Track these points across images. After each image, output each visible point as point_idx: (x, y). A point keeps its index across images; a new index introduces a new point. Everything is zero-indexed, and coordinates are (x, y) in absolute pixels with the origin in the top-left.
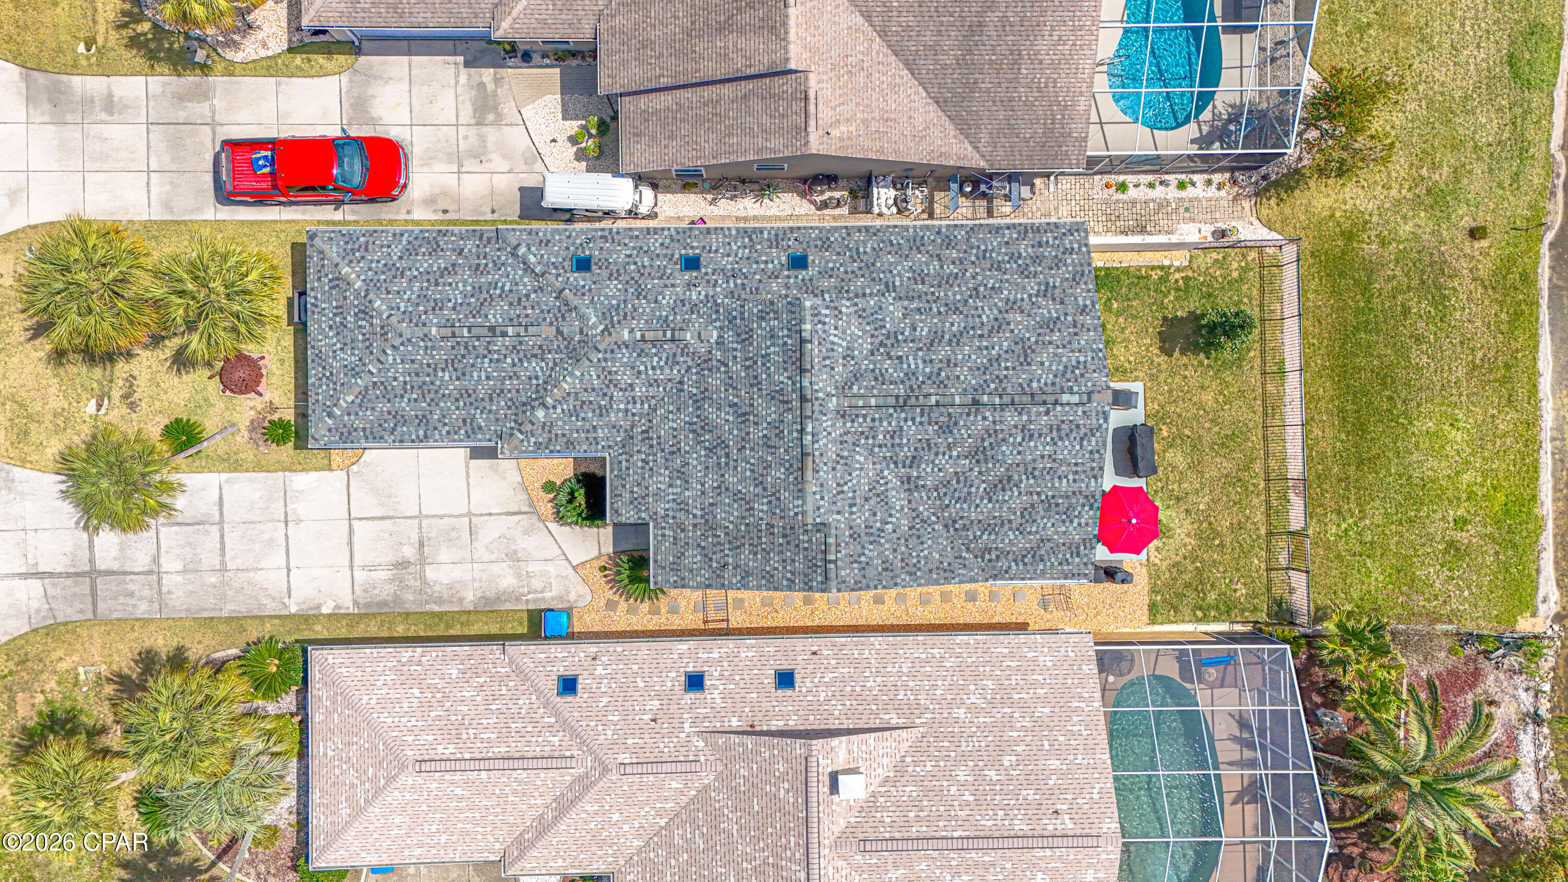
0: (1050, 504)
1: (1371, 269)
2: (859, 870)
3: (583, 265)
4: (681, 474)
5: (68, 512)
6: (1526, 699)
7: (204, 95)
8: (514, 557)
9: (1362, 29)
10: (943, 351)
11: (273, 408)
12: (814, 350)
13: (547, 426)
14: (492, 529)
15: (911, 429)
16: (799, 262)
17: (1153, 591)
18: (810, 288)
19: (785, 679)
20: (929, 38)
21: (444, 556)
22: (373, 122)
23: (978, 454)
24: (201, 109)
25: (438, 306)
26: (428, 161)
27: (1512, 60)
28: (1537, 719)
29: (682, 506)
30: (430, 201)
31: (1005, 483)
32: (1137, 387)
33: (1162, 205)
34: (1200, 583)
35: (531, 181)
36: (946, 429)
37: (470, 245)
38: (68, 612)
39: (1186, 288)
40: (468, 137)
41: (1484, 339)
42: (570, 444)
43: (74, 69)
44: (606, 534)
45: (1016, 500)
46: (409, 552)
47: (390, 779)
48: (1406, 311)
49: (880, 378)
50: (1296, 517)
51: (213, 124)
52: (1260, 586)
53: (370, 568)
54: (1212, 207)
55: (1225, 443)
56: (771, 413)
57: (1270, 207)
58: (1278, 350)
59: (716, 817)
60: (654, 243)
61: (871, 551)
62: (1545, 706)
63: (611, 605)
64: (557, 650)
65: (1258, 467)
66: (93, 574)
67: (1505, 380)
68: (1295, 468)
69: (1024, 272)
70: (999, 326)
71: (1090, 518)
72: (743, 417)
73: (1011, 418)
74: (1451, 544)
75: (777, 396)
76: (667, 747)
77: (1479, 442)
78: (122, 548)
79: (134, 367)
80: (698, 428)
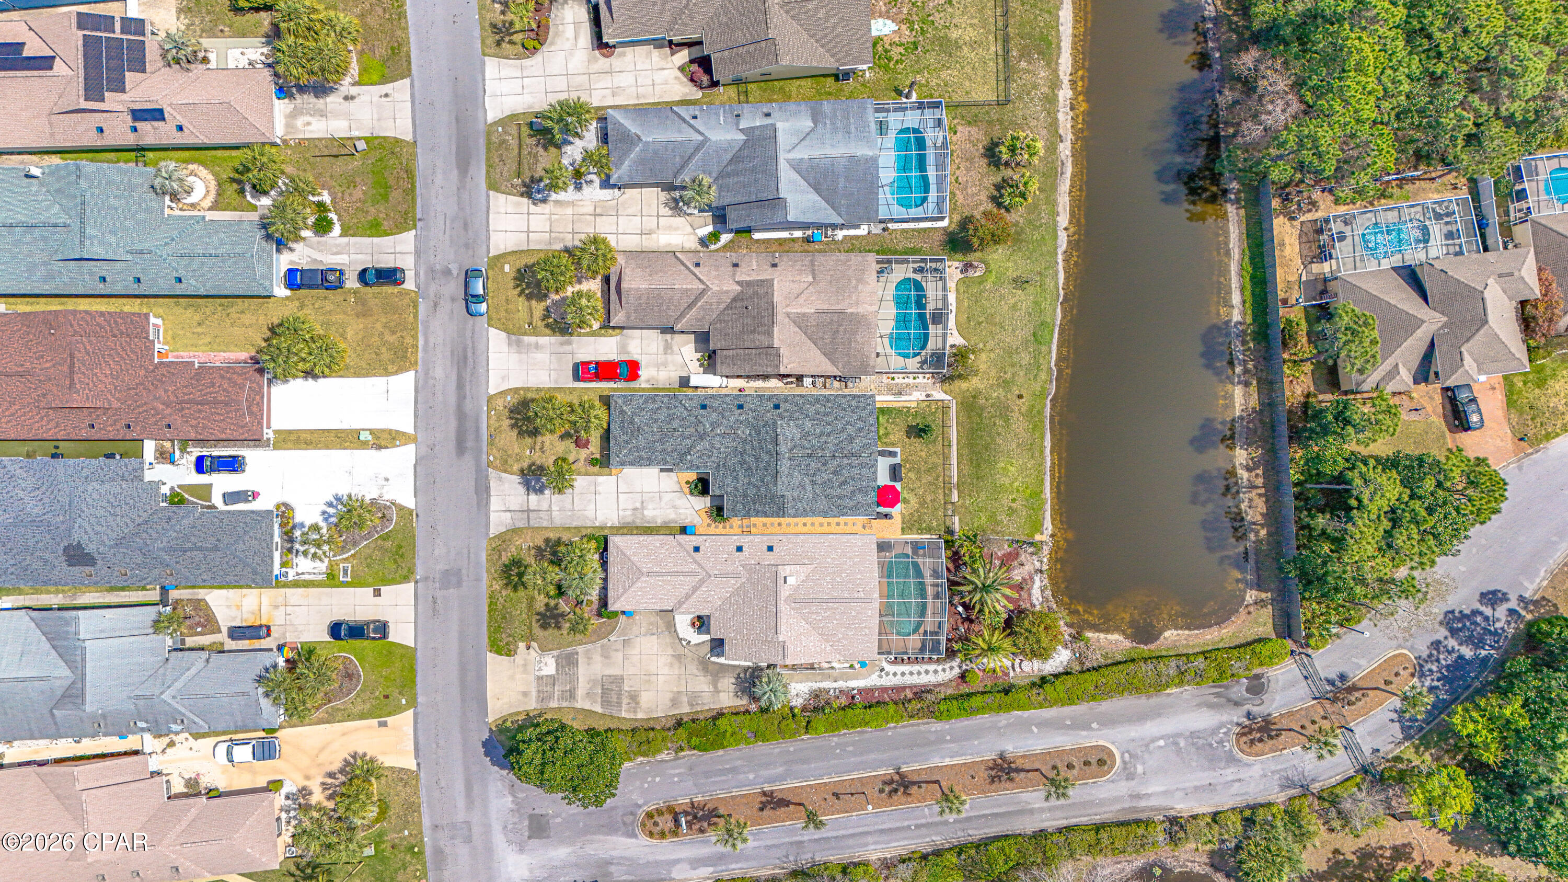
0: (860, 490)
1: (982, 409)
2: (793, 609)
3: (704, 407)
4: (736, 478)
5: (522, 490)
6: (1038, 565)
7: (570, 343)
8: (675, 507)
9: (980, 323)
10: (824, 438)
11: (592, 454)
12: (781, 438)
13: (691, 461)
14: (667, 497)
15: (813, 464)
16: (777, 407)
17: (903, 523)
18: (781, 417)
19: (770, 549)
20: (820, 335)
21: (650, 506)
22: (628, 353)
23: (835, 473)
24: (567, 348)
25: (656, 421)
26: (647, 366)
27: (1034, 335)
28: (1041, 571)
29: (736, 489)
30: (648, 381)
31: (844, 483)
32: (898, 450)
33: (908, 385)
34: (920, 520)
35: (684, 374)
36: (824, 464)
37: (665, 400)
38: (520, 524)
39: (916, 415)
40: (661, 358)
41: (1022, 433)
42: (698, 468)
43: (525, 334)
44: (708, 499)
45: (848, 488)
46: (638, 505)
47: (638, 579)
48: (995, 424)
49: (803, 447)
50: (955, 497)
51: (572, 353)
52: (941, 522)
53: (624, 510)
54: (925, 385)
55: (928, 471)
56: (766, 458)
57: (946, 386)
58: (948, 437)
59: (746, 592)
60: (728, 399)
61: (799, 505)
62: (1045, 567)
63: (709, 525)
64: (692, 538)
65: (941, 479)
66: (528, 511)
67: (1030, 449)
68: (955, 479)
69: (853, 412)
70: (843, 430)
71: (873, 496)
72: (757, 459)
73: (846, 461)
74: (1010, 508)
75: (768, 452)
76: (730, 569)
77: (1021, 471)
78: (539, 501)
79: (544, 439)
80: (743, 463)
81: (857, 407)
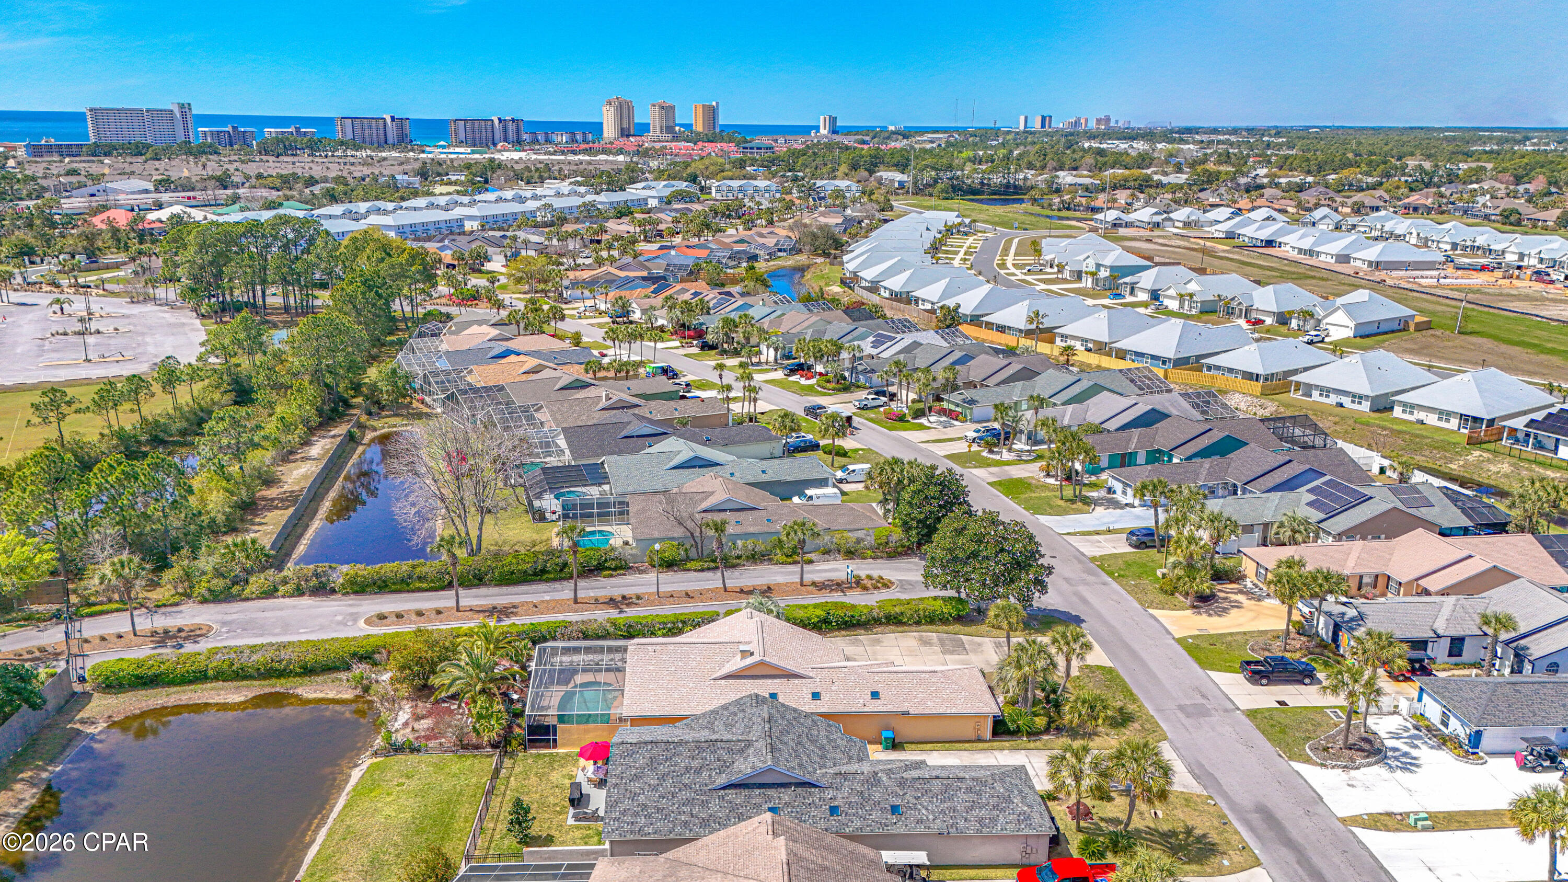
62: (381, 736)
70: (664, 778)
77: (375, 812)
81: (636, 814)
